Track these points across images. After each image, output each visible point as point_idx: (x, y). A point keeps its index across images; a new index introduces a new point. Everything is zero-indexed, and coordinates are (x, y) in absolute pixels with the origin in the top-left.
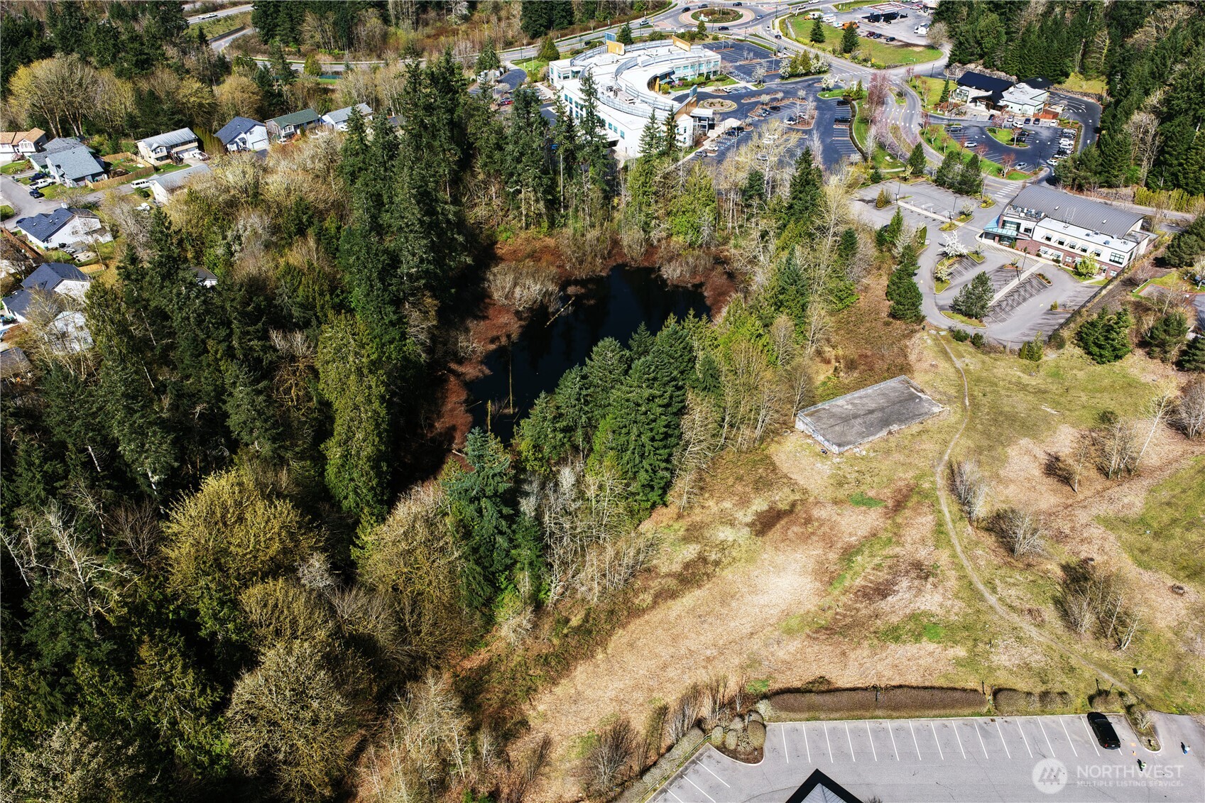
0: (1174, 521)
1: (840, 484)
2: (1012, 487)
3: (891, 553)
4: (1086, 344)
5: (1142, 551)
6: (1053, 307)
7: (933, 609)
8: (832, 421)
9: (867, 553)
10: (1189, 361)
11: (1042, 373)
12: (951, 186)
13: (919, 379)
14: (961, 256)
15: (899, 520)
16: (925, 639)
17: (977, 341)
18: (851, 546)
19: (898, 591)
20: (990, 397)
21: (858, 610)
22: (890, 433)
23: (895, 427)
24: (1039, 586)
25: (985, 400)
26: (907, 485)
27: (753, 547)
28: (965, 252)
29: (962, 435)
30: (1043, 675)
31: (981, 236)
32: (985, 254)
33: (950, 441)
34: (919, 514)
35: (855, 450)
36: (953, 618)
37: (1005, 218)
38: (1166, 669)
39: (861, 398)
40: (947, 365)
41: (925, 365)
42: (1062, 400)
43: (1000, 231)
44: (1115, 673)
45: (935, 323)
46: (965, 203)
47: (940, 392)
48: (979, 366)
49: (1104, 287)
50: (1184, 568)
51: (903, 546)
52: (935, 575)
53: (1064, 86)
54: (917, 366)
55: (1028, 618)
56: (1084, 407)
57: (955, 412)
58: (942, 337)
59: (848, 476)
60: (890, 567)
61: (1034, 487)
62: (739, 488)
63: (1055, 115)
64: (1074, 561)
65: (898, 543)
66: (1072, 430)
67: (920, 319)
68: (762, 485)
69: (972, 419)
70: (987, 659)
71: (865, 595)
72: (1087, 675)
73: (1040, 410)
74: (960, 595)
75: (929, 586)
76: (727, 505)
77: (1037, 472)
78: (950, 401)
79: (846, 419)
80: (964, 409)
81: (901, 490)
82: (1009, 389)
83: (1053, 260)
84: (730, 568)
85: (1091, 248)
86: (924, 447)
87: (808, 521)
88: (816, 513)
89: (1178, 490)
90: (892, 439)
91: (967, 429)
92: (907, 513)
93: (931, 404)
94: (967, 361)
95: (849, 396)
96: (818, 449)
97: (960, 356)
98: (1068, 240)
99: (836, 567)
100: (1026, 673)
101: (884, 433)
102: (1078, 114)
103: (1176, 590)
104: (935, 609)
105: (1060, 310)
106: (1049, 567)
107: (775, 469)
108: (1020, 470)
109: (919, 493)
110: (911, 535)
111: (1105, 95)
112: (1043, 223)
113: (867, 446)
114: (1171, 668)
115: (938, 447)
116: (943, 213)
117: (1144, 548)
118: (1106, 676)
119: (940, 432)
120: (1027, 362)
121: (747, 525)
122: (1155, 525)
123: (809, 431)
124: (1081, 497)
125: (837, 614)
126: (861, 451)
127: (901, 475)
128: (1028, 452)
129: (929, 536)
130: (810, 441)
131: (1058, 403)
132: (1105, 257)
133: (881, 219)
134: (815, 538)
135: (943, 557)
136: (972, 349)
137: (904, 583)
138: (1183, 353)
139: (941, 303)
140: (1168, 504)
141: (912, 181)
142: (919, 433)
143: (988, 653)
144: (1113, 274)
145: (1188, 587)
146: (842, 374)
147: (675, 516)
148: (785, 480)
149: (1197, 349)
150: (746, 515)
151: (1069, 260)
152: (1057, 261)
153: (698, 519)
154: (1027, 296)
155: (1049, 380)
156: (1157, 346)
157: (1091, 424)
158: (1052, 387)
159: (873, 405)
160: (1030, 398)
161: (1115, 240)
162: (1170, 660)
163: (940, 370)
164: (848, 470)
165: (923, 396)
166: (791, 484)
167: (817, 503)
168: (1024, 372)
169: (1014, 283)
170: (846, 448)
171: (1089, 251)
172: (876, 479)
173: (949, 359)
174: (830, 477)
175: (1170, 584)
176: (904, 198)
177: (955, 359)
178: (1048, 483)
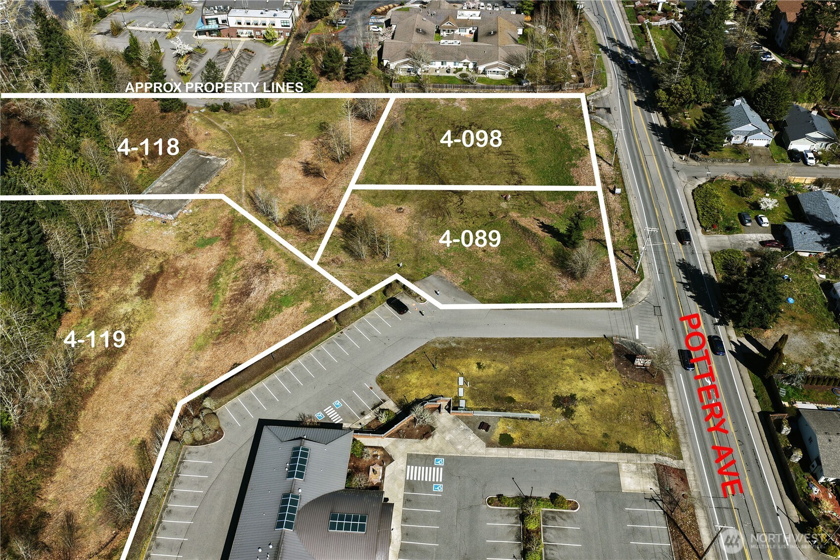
0: (382, 172)
1: (186, 239)
2: (290, 192)
3: (239, 266)
5: (374, 197)
6: (263, 68)
7: (280, 287)
9: (224, 274)
10: (351, 75)
11: (275, 113)
13: (202, 148)
14: (189, 53)
15: (234, 244)
16: (284, 308)
17: (227, 108)
18: (212, 275)
19: (255, 288)
20: (252, 141)
21: (236, 312)
22: (201, 190)
23: (202, 186)
24: (331, 244)
25: (250, 145)
26: (228, 219)
27: (148, 307)
28: (191, 49)
29: (246, 173)
31: (196, 35)
32: (205, 46)
33: (241, 179)
34: (245, 234)
35: (184, 212)
36: (294, 287)
37: (206, 17)
38: (412, 256)
39: (170, 175)
40: (216, 131)
41: (202, 136)
42: (294, 126)
43: (207, 27)
44: (390, 272)
45: (195, 106)
46: (175, 14)
47: (220, 151)
48: (236, 123)
49: (286, 45)
51: (244, 259)
52: (272, 267)
54: (197, 139)
55: (334, 265)
56: (308, 125)
57: (235, 160)
58: (204, 113)
59: (188, 231)
60: (243, 276)
61: (303, 186)
62: (117, 273)
64: (343, 220)
65: (240, 259)
66: (308, 143)
67: (184, 106)
68: (133, 263)
69: (248, 160)
70: (323, 300)
71: (236, 300)
72: (377, 281)
73: (285, 137)
74: (291, 271)
75: (271, 275)
76: (115, 288)
77: (300, 177)
78: (228, 154)
80: (240, 155)
81: (226, 225)
82: (260, 131)
83: (249, 37)
84: (140, 330)
85: (268, 22)
86: (227, 190)
87: (177, 272)
88: (179, 264)
89: (377, 155)
91: (247, 167)
92: (237, 237)
93: (218, 161)
94: (227, 123)
95: (162, 178)
96: (159, 222)
97: (221, 121)
98: (252, 21)
99: (209, 293)
101: (197, 192)
103: (399, 211)
105: (267, 69)
107: (136, 249)
108: (290, 180)
109: (238, 221)
110: (245, 249)
112: (233, 12)
113: (190, 206)
115: (235, 187)
116: (163, 26)
117: (374, 195)
119: (232, 176)
120: (263, 110)
121: (136, 295)
122: (374, 179)
123: (146, 213)
124: (330, 180)
125: (225, 321)
126: (188, 211)
127: (221, 215)
128: (290, 166)
129: (257, 245)
130: (150, 219)
131: (293, 129)
132: (278, 25)
133: (121, 44)
134: (186, 281)
135: (271, 254)
136: (226, 114)
137: (256, 281)
138: (346, 71)
140: (376, 164)
141: (130, 8)
142: (220, 183)
143: (322, 296)
144: (288, 34)
145: (404, 206)
146: (149, 164)
147: (80, 315)
148: (147, 253)
149: (352, 66)
150: (132, 289)
151: (258, 33)
152: (251, 37)
153: (99, 308)
154: (244, 66)
155: (281, 116)
156: (331, 72)
157: (316, 134)
158: (285, 120)
159: (181, 177)
160: (275, 132)
161: (279, 12)
162: (412, 250)
163: (213, 136)
164: (186, 226)
165: (210, 157)
166: (153, 253)
167: (176, 258)
168: (265, 117)
169: (232, 60)
170: (177, 213)
171: (267, 24)
172: (207, 225)
173: (215, 126)
174: (176, 237)
175: (395, 209)
176: (130, 23)
177: (219, 125)
178: (308, 181)
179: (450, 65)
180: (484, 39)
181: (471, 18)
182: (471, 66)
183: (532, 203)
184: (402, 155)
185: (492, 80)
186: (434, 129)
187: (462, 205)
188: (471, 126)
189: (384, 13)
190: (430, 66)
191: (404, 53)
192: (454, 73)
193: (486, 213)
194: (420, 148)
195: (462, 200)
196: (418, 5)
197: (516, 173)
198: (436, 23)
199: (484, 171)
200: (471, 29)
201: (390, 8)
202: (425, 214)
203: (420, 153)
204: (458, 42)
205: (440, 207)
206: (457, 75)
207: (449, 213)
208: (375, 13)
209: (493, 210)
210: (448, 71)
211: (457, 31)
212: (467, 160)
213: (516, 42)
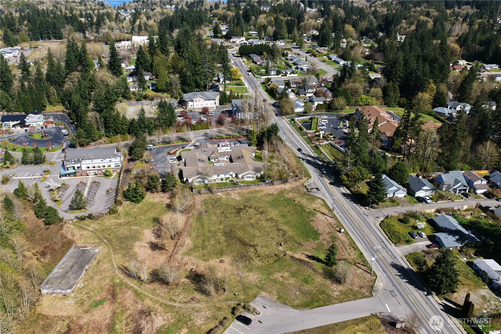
0: (203, 241)
1: (82, 304)
2: (147, 262)
3: (127, 315)
4: (130, 198)
5: (203, 256)
6: (108, 191)
7: (162, 323)
8: (58, 281)
9: (118, 322)
10: (166, 188)
11: (122, 216)
12: (31, 163)
13: (80, 243)
14: (58, 188)
15: (119, 301)
17: (90, 217)
18: (109, 324)
19: (144, 327)
20: (112, 235)
22: (86, 270)
23: (87, 267)
24: (187, 289)
25: (111, 237)
26: (110, 286)
28: (59, 185)
29: (114, 254)
30: (214, 317)
31: (60, 177)
32: (67, 183)
33: (112, 259)
34: (124, 293)
35: (78, 286)
36: (172, 321)
37: (67, 166)
38: (240, 287)
39: (63, 264)
40: (87, 232)
41: (78, 236)
42: (137, 222)
43: (68, 172)
44: (231, 300)
45: (69, 218)
46: (44, 167)
47: (93, 243)
48: (99, 225)
49: (120, 177)
50: (218, 253)
51: (129, 309)
52: (152, 311)
53: (46, 111)
54: (75, 238)
55: (193, 302)
56: (145, 220)
57: (104, 247)
58: (76, 222)
59: (83, 298)
60: (132, 321)
61: (154, 257)
63: (52, 123)
64: (187, 273)
65: (126, 310)
66: (148, 230)
67: (61, 220)
68: (46, 328)
69: (113, 246)
70: (195, 326)
72: (225, 307)
73: (133, 229)
74: (166, 311)
75: (153, 316)
77: (150, 251)
78: (99, 245)
79: (64, 276)
80: (107, 244)
81: (109, 289)
82: (116, 228)
83: (94, 175)
85: (106, 165)
86: (104, 267)
87: (81, 328)
88: (81, 322)
89: (196, 231)
90: (89, 272)
91: (114, 251)
92: (120, 296)
93: (94, 250)
94: (93, 226)
95: (57, 266)
96: (61, 296)
97: (89, 226)
98: (96, 165)
100: (209, 321)
101: (84, 271)
102: (59, 119)
103: (221, 261)
104: (163, 323)
105: (110, 191)
106: (183, 280)
107: (47, 317)
108: (144, 254)
109: (117, 286)
110: (129, 302)
111: (65, 110)
112: (83, 162)
113: (81, 281)
114: (242, 286)
115: (109, 264)
116: (37, 174)
117: (203, 255)
118: (229, 302)
119: (105, 258)
120: (114, 215)
122: (200, 245)
123: (51, 291)
124: (171, 251)
126: (80, 285)
127: (104, 283)
128: (141, 246)
129: (136, 298)
130: (54, 295)
131: (137, 224)
132: (113, 166)
133: (11, 188)
135: (148, 302)
136: (90, 221)
137: (144, 322)
138: (162, 187)
139: (64, 209)
140: (197, 236)
141: (11, 167)
142: (98, 263)
143: (193, 323)
144: (119, 171)
145: (224, 258)
146: (42, 260)
148: (56, 319)
151: (100, 172)
152: (96, 174)
154: (95, 191)
155: (127, 217)
156: (153, 188)
157: (152, 225)
158: (130, 219)
159: (71, 264)
160: (126, 227)
161: (112, 159)
162: (239, 284)
163: (86, 235)
164: (81, 296)
165: (88, 248)
166: (60, 318)
167: (79, 318)
168: (116, 219)
169: (87, 189)
170: (74, 288)
171: (106, 166)
172: (95, 292)
173: (85, 229)
174: (76, 303)
175: (219, 261)
176: (13, 175)
177: (87, 228)
178: (156, 253)
179: (222, 176)
180: (237, 161)
181: (226, 151)
182: (234, 175)
183: (296, 245)
184: (211, 229)
185: (248, 182)
186: (225, 212)
187: (258, 252)
188: (245, 207)
189: (175, 153)
190: (211, 178)
191: (196, 173)
192: (226, 180)
193: (273, 255)
194: (221, 224)
195: (256, 249)
196: (193, 147)
197: (280, 230)
198: (207, 155)
199: (262, 231)
200: (227, 156)
201: (177, 151)
202: (237, 261)
203: (222, 227)
204: (224, 163)
205: (245, 256)
206: (228, 181)
207: (251, 258)
208: (169, 154)
209: (276, 252)
210: (222, 180)
211: (219, 158)
212: (250, 227)
213: (255, 160)
